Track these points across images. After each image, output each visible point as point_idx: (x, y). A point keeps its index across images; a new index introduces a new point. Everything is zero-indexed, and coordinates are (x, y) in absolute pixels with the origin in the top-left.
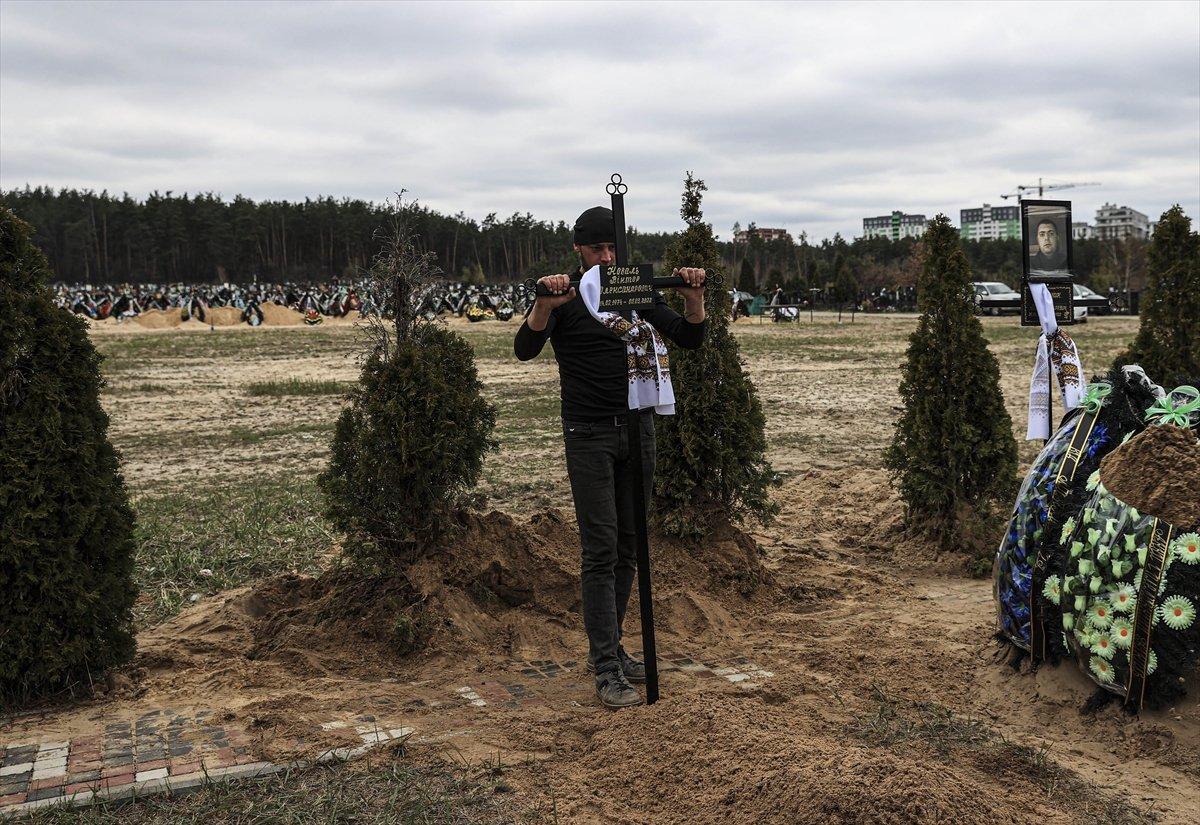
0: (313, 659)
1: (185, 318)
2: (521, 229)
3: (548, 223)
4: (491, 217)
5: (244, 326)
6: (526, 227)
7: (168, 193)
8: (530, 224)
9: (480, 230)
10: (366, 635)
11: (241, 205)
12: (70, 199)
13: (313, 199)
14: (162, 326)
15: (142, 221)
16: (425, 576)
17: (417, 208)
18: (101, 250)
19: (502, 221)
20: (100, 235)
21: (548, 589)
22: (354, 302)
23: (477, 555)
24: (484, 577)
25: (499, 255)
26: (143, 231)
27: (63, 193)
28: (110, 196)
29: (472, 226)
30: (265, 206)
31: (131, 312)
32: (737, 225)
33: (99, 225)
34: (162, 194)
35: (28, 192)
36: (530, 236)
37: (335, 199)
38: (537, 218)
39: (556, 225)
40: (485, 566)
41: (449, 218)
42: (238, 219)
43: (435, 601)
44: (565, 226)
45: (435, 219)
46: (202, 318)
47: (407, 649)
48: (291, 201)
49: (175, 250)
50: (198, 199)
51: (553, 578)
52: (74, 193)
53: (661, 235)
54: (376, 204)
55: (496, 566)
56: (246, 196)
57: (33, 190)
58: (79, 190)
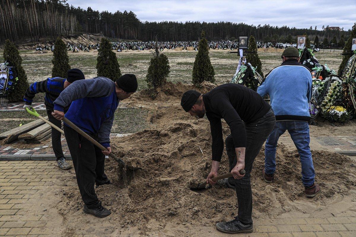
0: (142, 99)
1: (183, 49)
2: (267, 29)
3: (273, 27)
4: (259, 25)
5: (194, 51)
6: (268, 28)
7: (189, 22)
8: (269, 27)
9: (257, 28)
10: (149, 97)
11: (204, 24)
12: (171, 23)
13: (219, 22)
14: (179, 50)
15: (184, 28)
16: (159, 90)
17: (242, 23)
18: (176, 34)
19: (262, 26)
20: (176, 31)
21: (176, 93)
22: (217, 46)
23: (166, 87)
24: (167, 91)
25: (261, 35)
26: (184, 30)
27: (170, 22)
28: (178, 22)
29: (255, 27)
30: (209, 24)
31: (173, 48)
32: (323, 26)
33: (176, 29)
34: (188, 22)
35: (163, 22)
36: (269, 30)
37: (224, 22)
38: (271, 26)
39: (275, 27)
40: (167, 89)
41: (250, 26)
42: (203, 27)
43: (159, 93)
44: (278, 27)
45: (246, 26)
46: (186, 49)
47: (153, 98)
48: (214, 23)
49: (190, 34)
50: (195, 22)
51: (177, 91)
52: (172, 22)
53: (303, 29)
54: (233, 23)
55: (169, 89)
56: (205, 22)
57: (164, 22)
58: (172, 21)
